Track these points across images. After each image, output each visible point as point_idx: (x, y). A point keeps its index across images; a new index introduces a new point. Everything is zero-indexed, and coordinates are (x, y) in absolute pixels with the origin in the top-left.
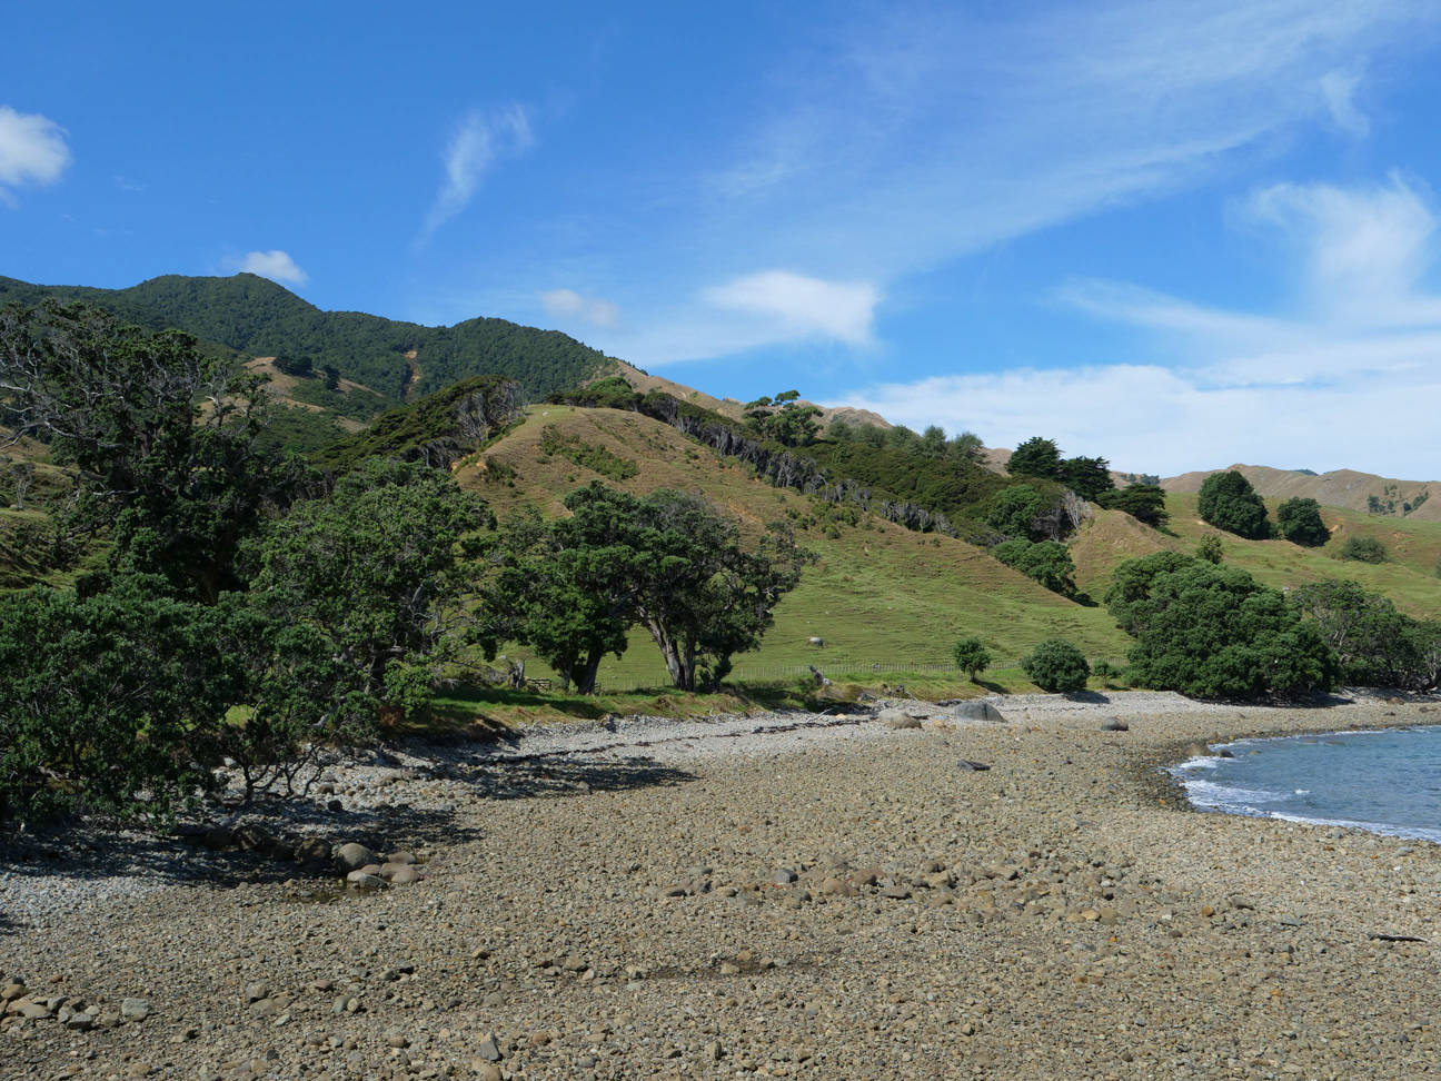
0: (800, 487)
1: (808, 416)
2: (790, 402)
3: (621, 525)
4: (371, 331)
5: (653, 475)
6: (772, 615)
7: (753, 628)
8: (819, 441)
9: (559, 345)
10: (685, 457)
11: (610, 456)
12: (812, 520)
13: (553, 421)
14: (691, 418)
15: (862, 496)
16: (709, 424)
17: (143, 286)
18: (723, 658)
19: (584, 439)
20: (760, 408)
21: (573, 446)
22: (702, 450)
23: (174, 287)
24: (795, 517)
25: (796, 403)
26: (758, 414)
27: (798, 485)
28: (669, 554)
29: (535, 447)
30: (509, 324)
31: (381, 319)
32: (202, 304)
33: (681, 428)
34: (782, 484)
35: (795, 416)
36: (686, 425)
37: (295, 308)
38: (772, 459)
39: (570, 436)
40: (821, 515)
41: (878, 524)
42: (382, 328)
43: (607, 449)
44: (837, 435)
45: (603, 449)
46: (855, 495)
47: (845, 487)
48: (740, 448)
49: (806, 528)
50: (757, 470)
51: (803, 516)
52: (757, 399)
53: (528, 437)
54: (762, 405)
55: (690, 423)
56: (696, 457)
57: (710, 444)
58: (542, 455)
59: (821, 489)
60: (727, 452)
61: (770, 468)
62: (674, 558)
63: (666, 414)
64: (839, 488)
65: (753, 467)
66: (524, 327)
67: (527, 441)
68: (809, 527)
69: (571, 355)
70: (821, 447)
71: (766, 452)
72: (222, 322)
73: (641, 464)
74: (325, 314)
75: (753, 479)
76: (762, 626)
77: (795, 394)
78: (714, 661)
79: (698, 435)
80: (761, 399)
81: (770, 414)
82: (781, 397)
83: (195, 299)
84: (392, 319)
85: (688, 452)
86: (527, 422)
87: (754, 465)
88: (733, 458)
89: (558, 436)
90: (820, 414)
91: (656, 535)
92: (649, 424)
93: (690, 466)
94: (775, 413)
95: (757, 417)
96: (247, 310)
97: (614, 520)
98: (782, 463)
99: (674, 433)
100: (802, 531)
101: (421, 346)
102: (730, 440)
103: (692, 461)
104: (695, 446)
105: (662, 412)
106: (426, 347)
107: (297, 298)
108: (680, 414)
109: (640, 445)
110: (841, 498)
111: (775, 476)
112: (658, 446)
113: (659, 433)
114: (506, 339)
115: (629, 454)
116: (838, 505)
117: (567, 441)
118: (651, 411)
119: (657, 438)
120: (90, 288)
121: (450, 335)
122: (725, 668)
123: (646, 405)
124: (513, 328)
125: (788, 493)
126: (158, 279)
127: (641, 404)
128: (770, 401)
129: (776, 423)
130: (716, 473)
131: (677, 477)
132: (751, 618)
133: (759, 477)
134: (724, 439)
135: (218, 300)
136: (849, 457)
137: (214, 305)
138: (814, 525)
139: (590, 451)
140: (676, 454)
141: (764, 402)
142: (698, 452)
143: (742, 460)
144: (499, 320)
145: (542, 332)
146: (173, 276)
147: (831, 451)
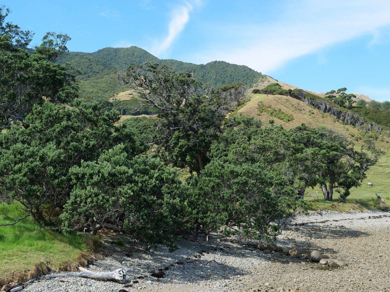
0: (354, 125)
1: (350, 97)
2: (342, 92)
3: (315, 140)
4: (177, 66)
5: (300, 120)
6: (365, 174)
7: (358, 179)
8: (354, 107)
9: (245, 71)
10: (309, 113)
11: (283, 113)
12: (360, 137)
13: (261, 100)
14: (311, 99)
15: (379, 129)
16: (318, 101)
17: (99, 51)
18: (346, 190)
19: (273, 107)
20: (331, 95)
21: (269, 109)
22: (316, 111)
23: (109, 51)
24: (353, 137)
25: (345, 92)
26: (330, 96)
27: (353, 124)
28: (332, 151)
29: (256, 109)
30: (227, 63)
31: (181, 62)
32: (119, 57)
33: (307, 102)
34: (346, 124)
35: (345, 97)
36: (309, 101)
37: (151, 58)
38: (343, 114)
39: (267, 105)
40: (363, 136)
41: (386, 140)
42: (181, 65)
43: (282, 110)
44: (361, 105)
45: (280, 110)
46: (376, 128)
47: (372, 125)
48: (330, 110)
49: (358, 141)
50: (337, 119)
51: (356, 136)
52: (330, 91)
53: (253, 106)
54: (332, 93)
55: (310, 101)
56: (313, 113)
57: (318, 108)
58: (259, 113)
59: (362, 126)
60: (325, 111)
61: (342, 118)
62: (335, 153)
63: (301, 97)
64: (370, 126)
65: (336, 117)
66: (232, 64)
67: (253, 107)
68: (359, 140)
69: (249, 75)
70: (356, 109)
71: (340, 112)
72: (125, 64)
73: (295, 116)
74: (161, 60)
75: (335, 122)
76: (362, 178)
77: (345, 89)
78: (343, 191)
79: (313, 105)
80: (332, 91)
81: (335, 97)
82: (340, 90)
83: (116, 55)
84: (184, 62)
85: (310, 111)
86: (251, 100)
87: (336, 116)
88: (327, 114)
89: (263, 106)
90: (355, 97)
91: (327, 144)
92: (295, 101)
93: (311, 117)
94: (337, 97)
95: (330, 98)
96: (134, 59)
97: (312, 138)
98: (347, 116)
99: (304, 104)
100: (357, 142)
101: (195, 72)
102: (326, 107)
103: (312, 115)
104: (313, 109)
105: (299, 96)
106: (196, 72)
107: (151, 55)
108: (306, 97)
109: (293, 109)
110: (370, 129)
111: (343, 120)
112: (299, 109)
113: (299, 104)
114: (225, 69)
115: (290, 112)
116: (369, 132)
117: (267, 107)
118: (295, 96)
119: (298, 106)
120: (82, 52)
121: (205, 67)
122: (347, 194)
123: (293, 94)
124: (228, 65)
125: (350, 127)
126: (104, 49)
127: (290, 93)
128: (335, 91)
129: (338, 100)
130: (321, 120)
131: (308, 121)
132: (358, 176)
133: (338, 121)
134: (324, 107)
135: (124, 56)
136: (368, 113)
137: (123, 58)
138: (361, 139)
139: (275, 111)
140: (306, 112)
141: (333, 92)
142: (314, 112)
143: (331, 114)
144: (223, 62)
145: (239, 66)
146: (109, 48)
147: (361, 111)
